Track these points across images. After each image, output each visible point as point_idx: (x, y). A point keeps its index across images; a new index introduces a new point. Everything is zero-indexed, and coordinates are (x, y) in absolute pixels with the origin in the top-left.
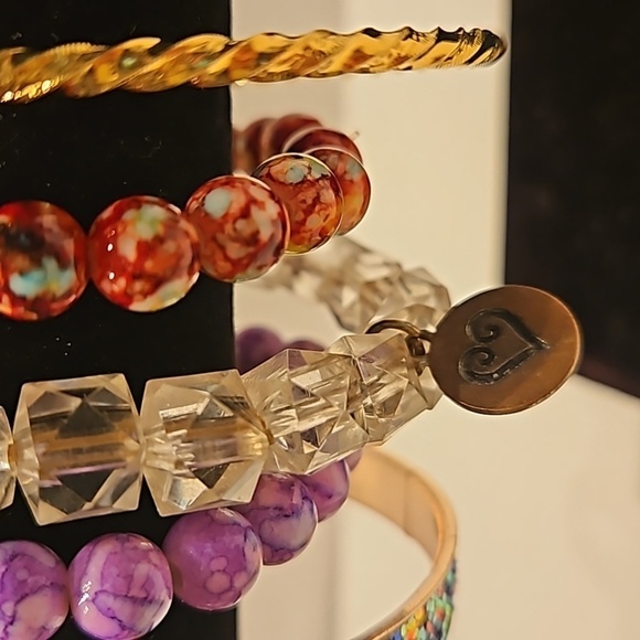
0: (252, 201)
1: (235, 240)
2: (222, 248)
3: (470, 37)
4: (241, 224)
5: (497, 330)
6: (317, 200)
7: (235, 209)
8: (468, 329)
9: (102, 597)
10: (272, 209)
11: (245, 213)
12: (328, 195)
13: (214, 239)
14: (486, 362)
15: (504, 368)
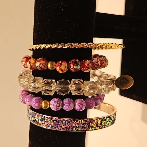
0: (98, 61)
1: (96, 65)
2: (94, 66)
3: (118, 44)
4: (97, 63)
5: (123, 80)
6: (104, 62)
7: (96, 62)
8: (120, 80)
9: (79, 104)
10: (100, 62)
11: (97, 62)
12: (105, 62)
13: (94, 65)
14: (122, 83)
15: (124, 84)
